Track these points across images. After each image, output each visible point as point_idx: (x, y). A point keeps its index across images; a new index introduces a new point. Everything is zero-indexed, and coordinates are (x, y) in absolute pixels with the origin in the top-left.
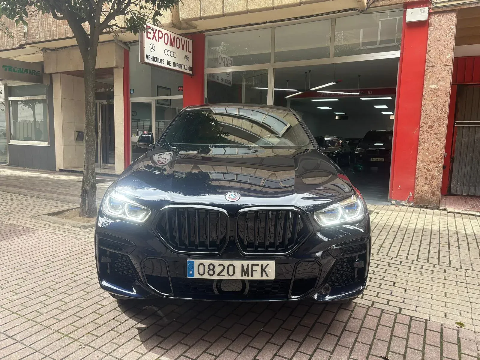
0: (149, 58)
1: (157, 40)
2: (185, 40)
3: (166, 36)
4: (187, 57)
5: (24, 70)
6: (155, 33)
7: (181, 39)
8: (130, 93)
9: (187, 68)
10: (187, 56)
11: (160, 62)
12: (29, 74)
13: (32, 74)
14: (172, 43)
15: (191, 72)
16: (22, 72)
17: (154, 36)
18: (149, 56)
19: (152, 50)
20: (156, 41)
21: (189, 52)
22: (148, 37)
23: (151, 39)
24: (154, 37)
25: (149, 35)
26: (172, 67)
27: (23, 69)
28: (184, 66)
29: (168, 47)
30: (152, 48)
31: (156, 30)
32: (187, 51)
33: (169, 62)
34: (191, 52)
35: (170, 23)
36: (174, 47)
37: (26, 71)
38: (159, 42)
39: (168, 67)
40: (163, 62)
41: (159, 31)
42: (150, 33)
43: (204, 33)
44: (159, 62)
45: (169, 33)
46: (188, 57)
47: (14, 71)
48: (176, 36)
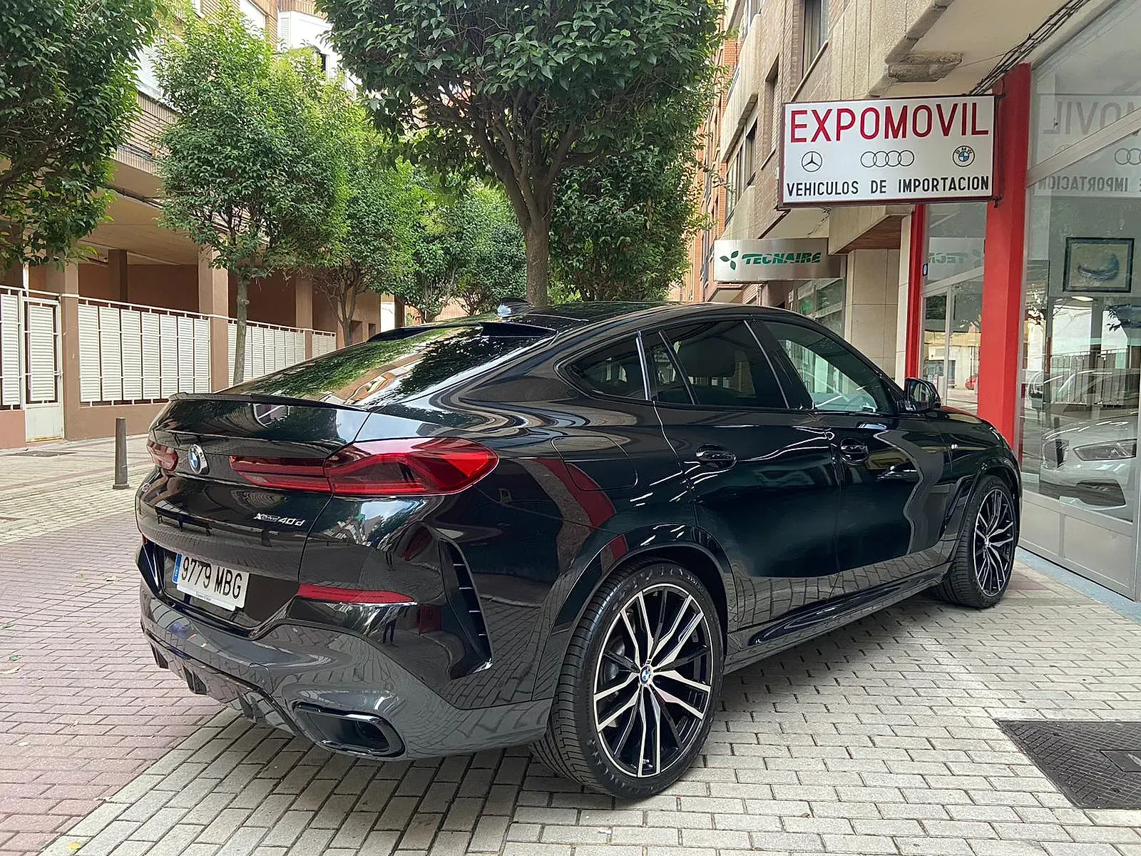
0: (798, 189)
1: (833, 135)
2: (955, 106)
3: (870, 117)
4: (964, 153)
5: (785, 257)
6: (821, 123)
7: (939, 107)
8: (924, 275)
9: (964, 184)
10: (964, 148)
11: (840, 190)
12: (798, 262)
13: (803, 262)
14: (896, 128)
15: (989, 193)
16: (780, 261)
17: (821, 128)
18: (798, 184)
19: (812, 167)
20: (828, 139)
21: (974, 132)
22: (794, 140)
23: (809, 140)
24: (821, 133)
25: (799, 133)
26: (892, 193)
27: (783, 255)
28: (948, 182)
29: (880, 143)
30: (812, 162)
31: (829, 111)
32: (964, 133)
33: (879, 185)
34: (986, 132)
35: (884, 77)
36: (904, 136)
37: (790, 257)
38: (838, 139)
39: (878, 196)
40: (851, 189)
41: (840, 111)
42: (805, 126)
43: (1026, 61)
44: (836, 193)
45: (880, 105)
46: (971, 151)
47: (764, 262)
48: (912, 105)
